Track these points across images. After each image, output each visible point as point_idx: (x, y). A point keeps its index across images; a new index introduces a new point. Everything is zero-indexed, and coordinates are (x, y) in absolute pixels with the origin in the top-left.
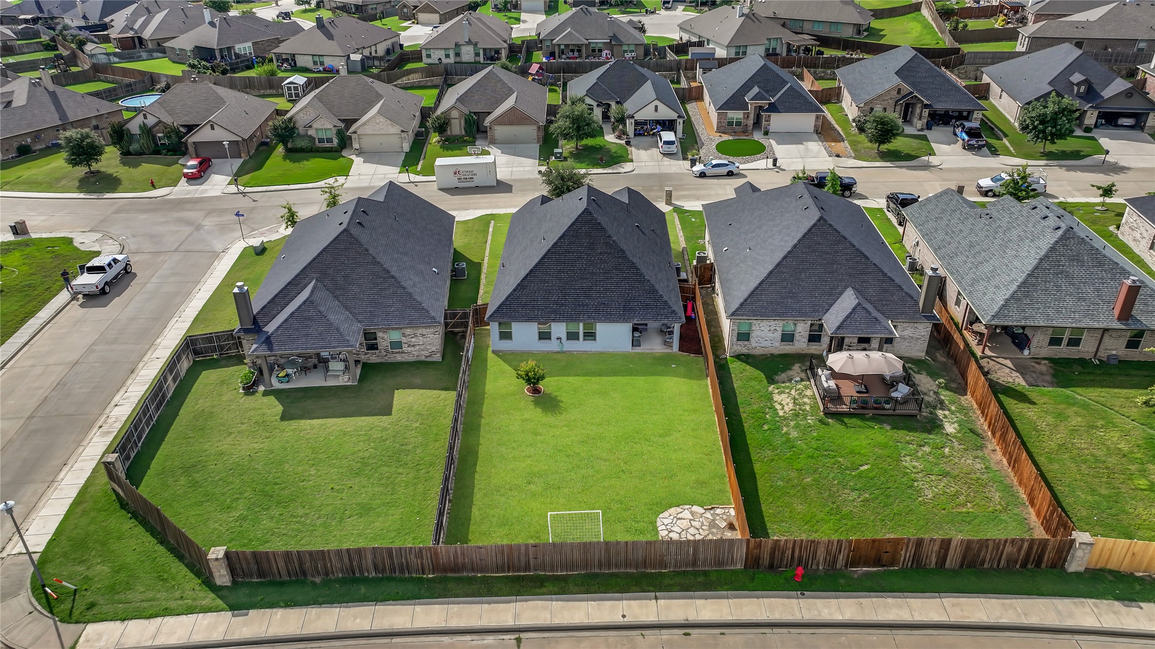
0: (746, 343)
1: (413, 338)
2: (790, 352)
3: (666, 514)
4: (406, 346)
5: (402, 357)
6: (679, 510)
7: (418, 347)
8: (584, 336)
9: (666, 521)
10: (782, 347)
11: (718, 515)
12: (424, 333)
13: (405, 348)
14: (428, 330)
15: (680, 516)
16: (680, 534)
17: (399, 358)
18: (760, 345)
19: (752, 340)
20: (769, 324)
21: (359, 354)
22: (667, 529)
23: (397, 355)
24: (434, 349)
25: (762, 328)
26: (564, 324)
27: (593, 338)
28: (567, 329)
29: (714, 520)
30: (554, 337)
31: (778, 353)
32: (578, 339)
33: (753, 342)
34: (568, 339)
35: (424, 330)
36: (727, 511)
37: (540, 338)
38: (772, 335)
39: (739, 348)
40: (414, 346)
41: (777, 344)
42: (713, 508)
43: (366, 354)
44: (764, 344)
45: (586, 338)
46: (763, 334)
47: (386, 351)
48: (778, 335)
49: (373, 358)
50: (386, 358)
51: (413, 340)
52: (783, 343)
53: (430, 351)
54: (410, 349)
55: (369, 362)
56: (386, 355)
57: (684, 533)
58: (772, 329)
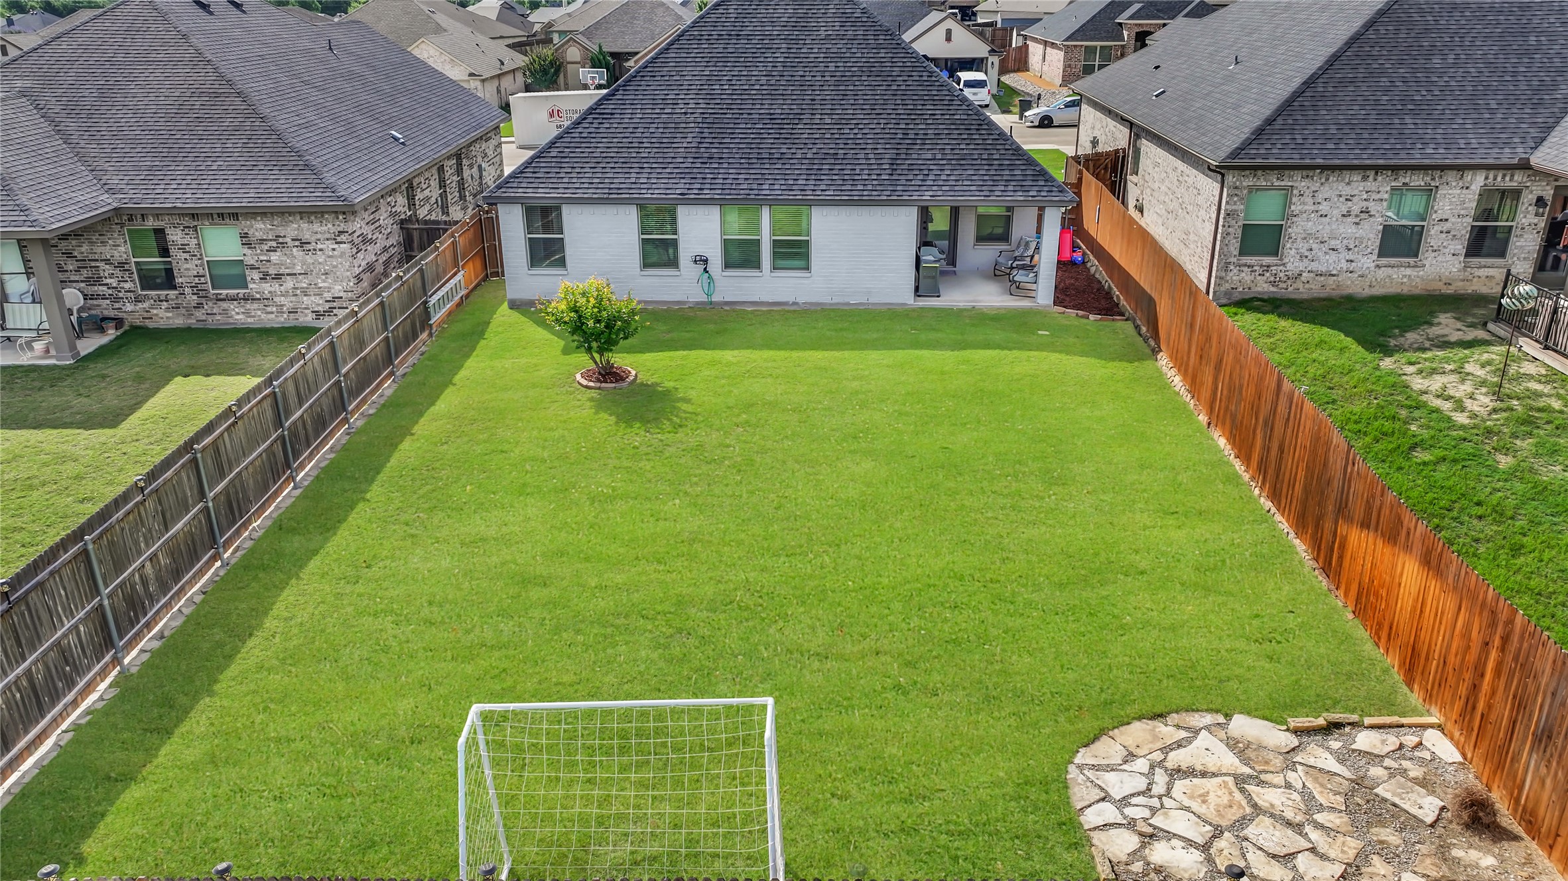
0: (1267, 260)
1: (272, 250)
2: (1406, 290)
3: (1108, 749)
4: (256, 276)
5: (247, 313)
6: (1167, 732)
7: (289, 283)
8: (776, 255)
9: (1118, 784)
10: (1382, 273)
11: (1374, 758)
12: (307, 236)
13: (255, 286)
14: (316, 227)
15: (1177, 758)
16: (1205, 848)
17: (238, 315)
18: (1314, 266)
19: (1290, 252)
20: (1347, 191)
21: (117, 299)
22: (1131, 824)
23: (232, 306)
24: (338, 290)
25: (1324, 207)
26: (715, 212)
27: (801, 263)
28: (723, 233)
29: (1359, 783)
30: (685, 254)
31: (1368, 292)
32: (757, 265)
33: (1292, 260)
34: (728, 265)
35: (305, 226)
36: (1410, 740)
37: (646, 264)
38: (1352, 230)
39: (1246, 276)
40: (278, 277)
41: (1367, 262)
42: (1338, 725)
43: (138, 300)
44: (1328, 262)
45: (781, 263)
46: (1324, 228)
47: (198, 290)
48: (1371, 233)
49: (162, 313)
50: (200, 314)
51: (274, 257)
52: (1384, 261)
53: (328, 296)
54: (267, 287)
55: (150, 324)
56: (199, 306)
57: (1224, 843)
58: (1356, 209)
